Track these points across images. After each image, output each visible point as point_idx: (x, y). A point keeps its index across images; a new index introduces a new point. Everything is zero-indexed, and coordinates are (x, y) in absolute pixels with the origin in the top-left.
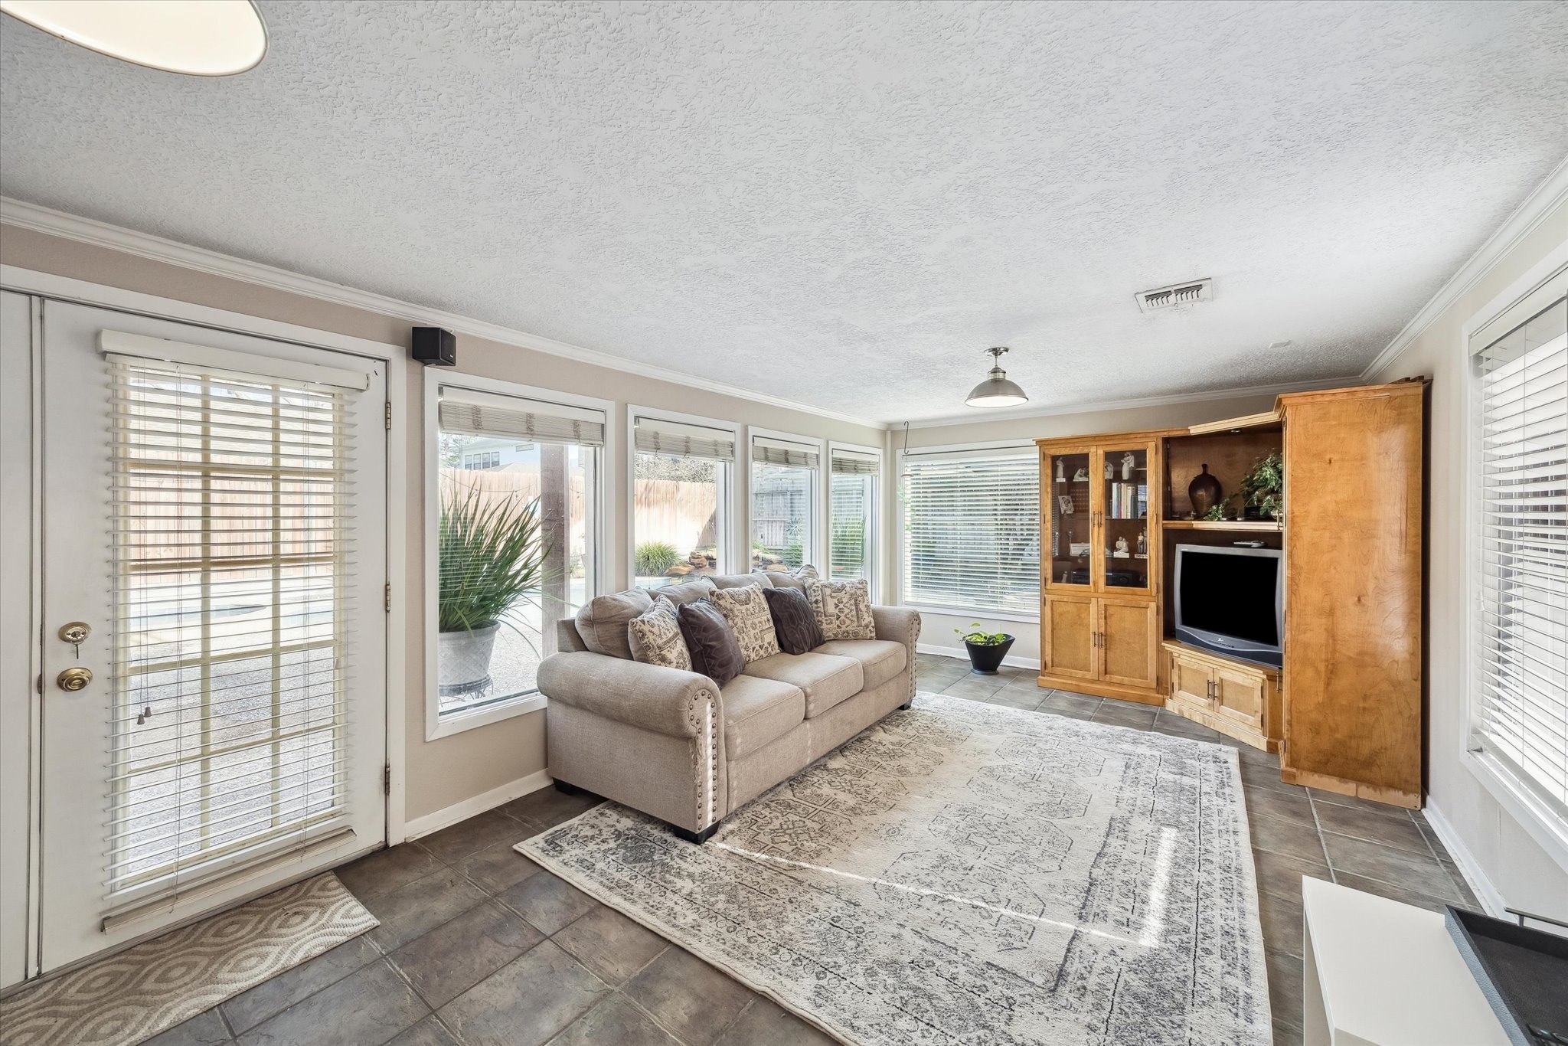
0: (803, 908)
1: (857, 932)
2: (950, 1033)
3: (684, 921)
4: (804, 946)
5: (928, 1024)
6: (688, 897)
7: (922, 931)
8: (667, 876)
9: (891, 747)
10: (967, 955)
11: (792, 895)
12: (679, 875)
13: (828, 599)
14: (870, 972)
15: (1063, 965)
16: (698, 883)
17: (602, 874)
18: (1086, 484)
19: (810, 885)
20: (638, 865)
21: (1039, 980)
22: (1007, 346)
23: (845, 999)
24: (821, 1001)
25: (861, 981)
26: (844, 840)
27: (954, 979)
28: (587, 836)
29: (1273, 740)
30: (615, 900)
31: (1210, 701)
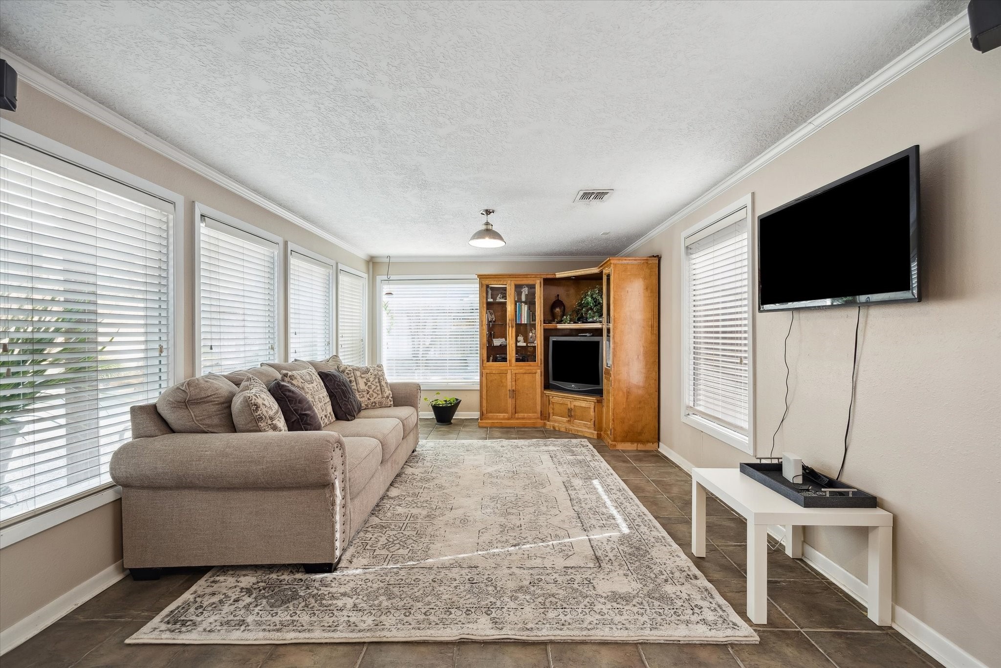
0: (445, 581)
1: (489, 581)
2: (575, 607)
3: (366, 625)
4: (465, 602)
5: (562, 608)
6: (355, 609)
7: (522, 566)
8: (324, 602)
9: (422, 475)
10: (553, 568)
11: (432, 577)
12: (333, 597)
13: (359, 379)
14: (513, 598)
15: (595, 554)
16: (355, 597)
17: (258, 624)
18: (505, 303)
19: (438, 568)
20: (291, 605)
21: (592, 565)
22: (493, 209)
23: (512, 618)
24: (501, 626)
25: (512, 605)
26: (438, 535)
27: (556, 581)
28: (214, 603)
29: (599, 432)
30: (290, 636)
31: (569, 419)
